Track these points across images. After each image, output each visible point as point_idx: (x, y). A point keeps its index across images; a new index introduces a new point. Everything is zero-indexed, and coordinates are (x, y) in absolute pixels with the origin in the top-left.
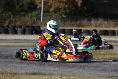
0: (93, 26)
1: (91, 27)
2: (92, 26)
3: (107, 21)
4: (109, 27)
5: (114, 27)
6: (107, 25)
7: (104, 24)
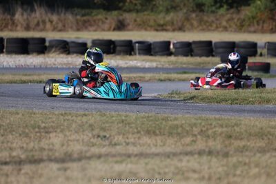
0: (19, 28)
1: (16, 31)
2: (17, 26)
3: (58, 14)
4: (64, 29)
5: (78, 30)
6: (57, 23)
7: (51, 22)
